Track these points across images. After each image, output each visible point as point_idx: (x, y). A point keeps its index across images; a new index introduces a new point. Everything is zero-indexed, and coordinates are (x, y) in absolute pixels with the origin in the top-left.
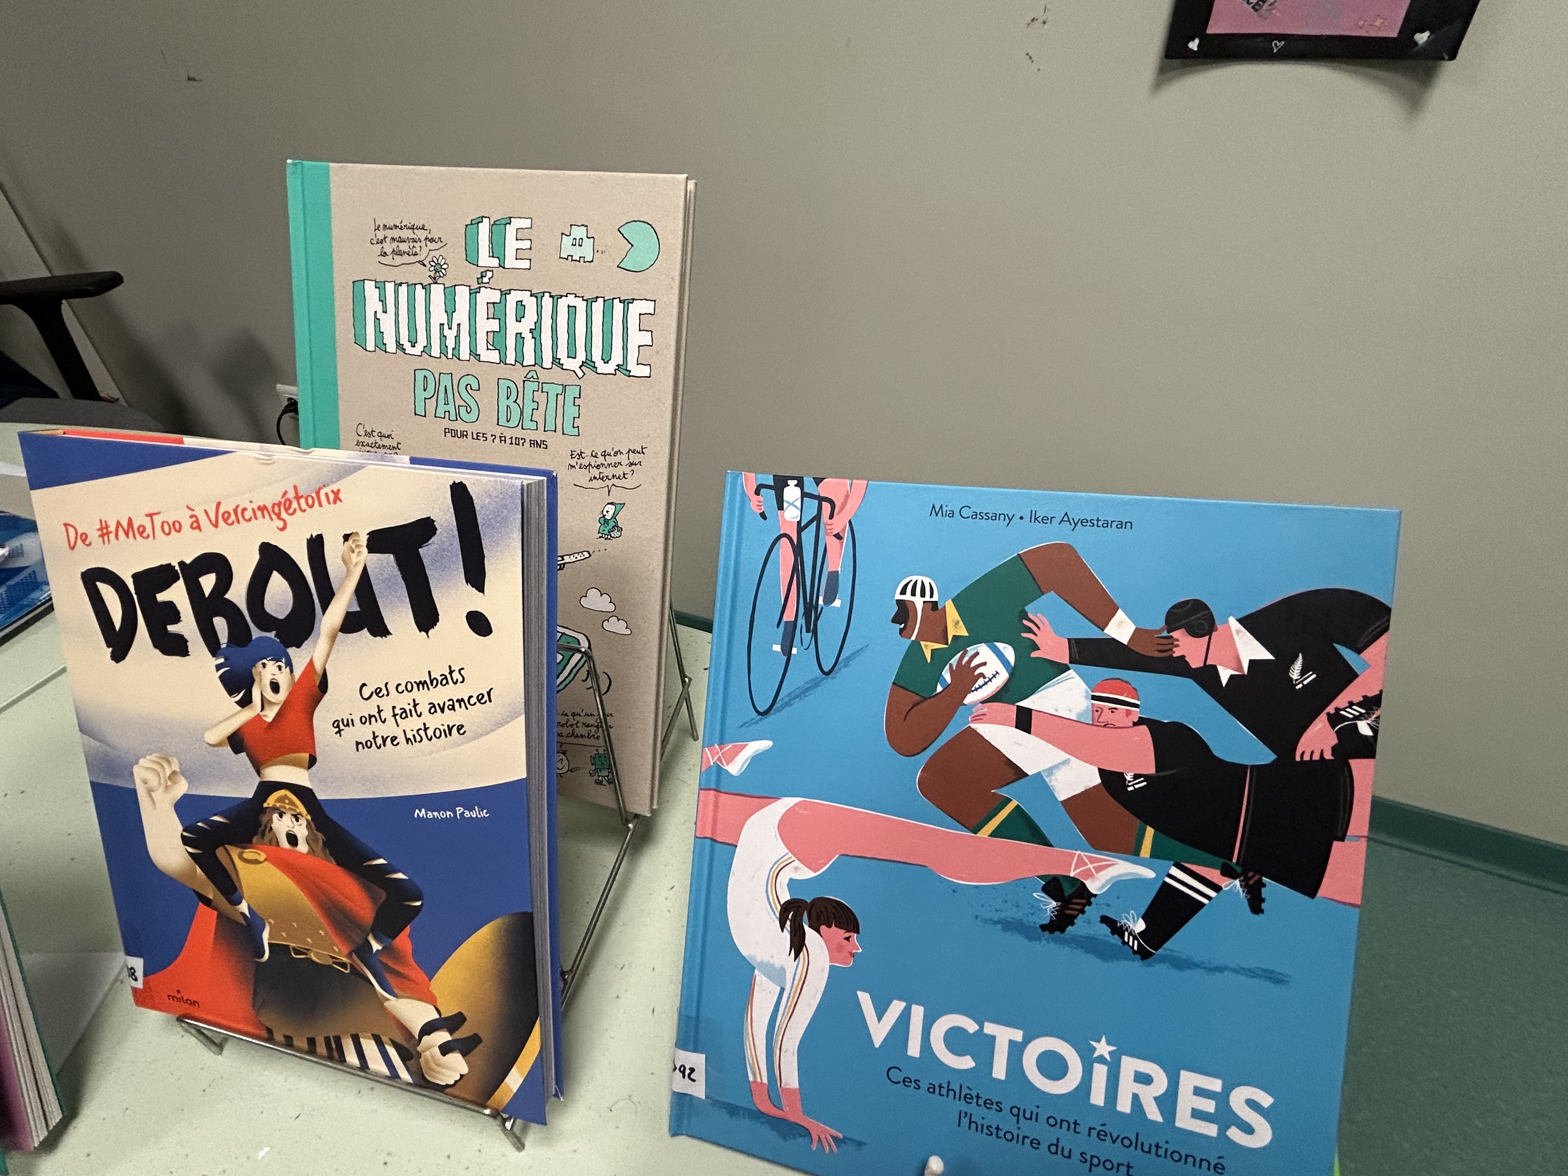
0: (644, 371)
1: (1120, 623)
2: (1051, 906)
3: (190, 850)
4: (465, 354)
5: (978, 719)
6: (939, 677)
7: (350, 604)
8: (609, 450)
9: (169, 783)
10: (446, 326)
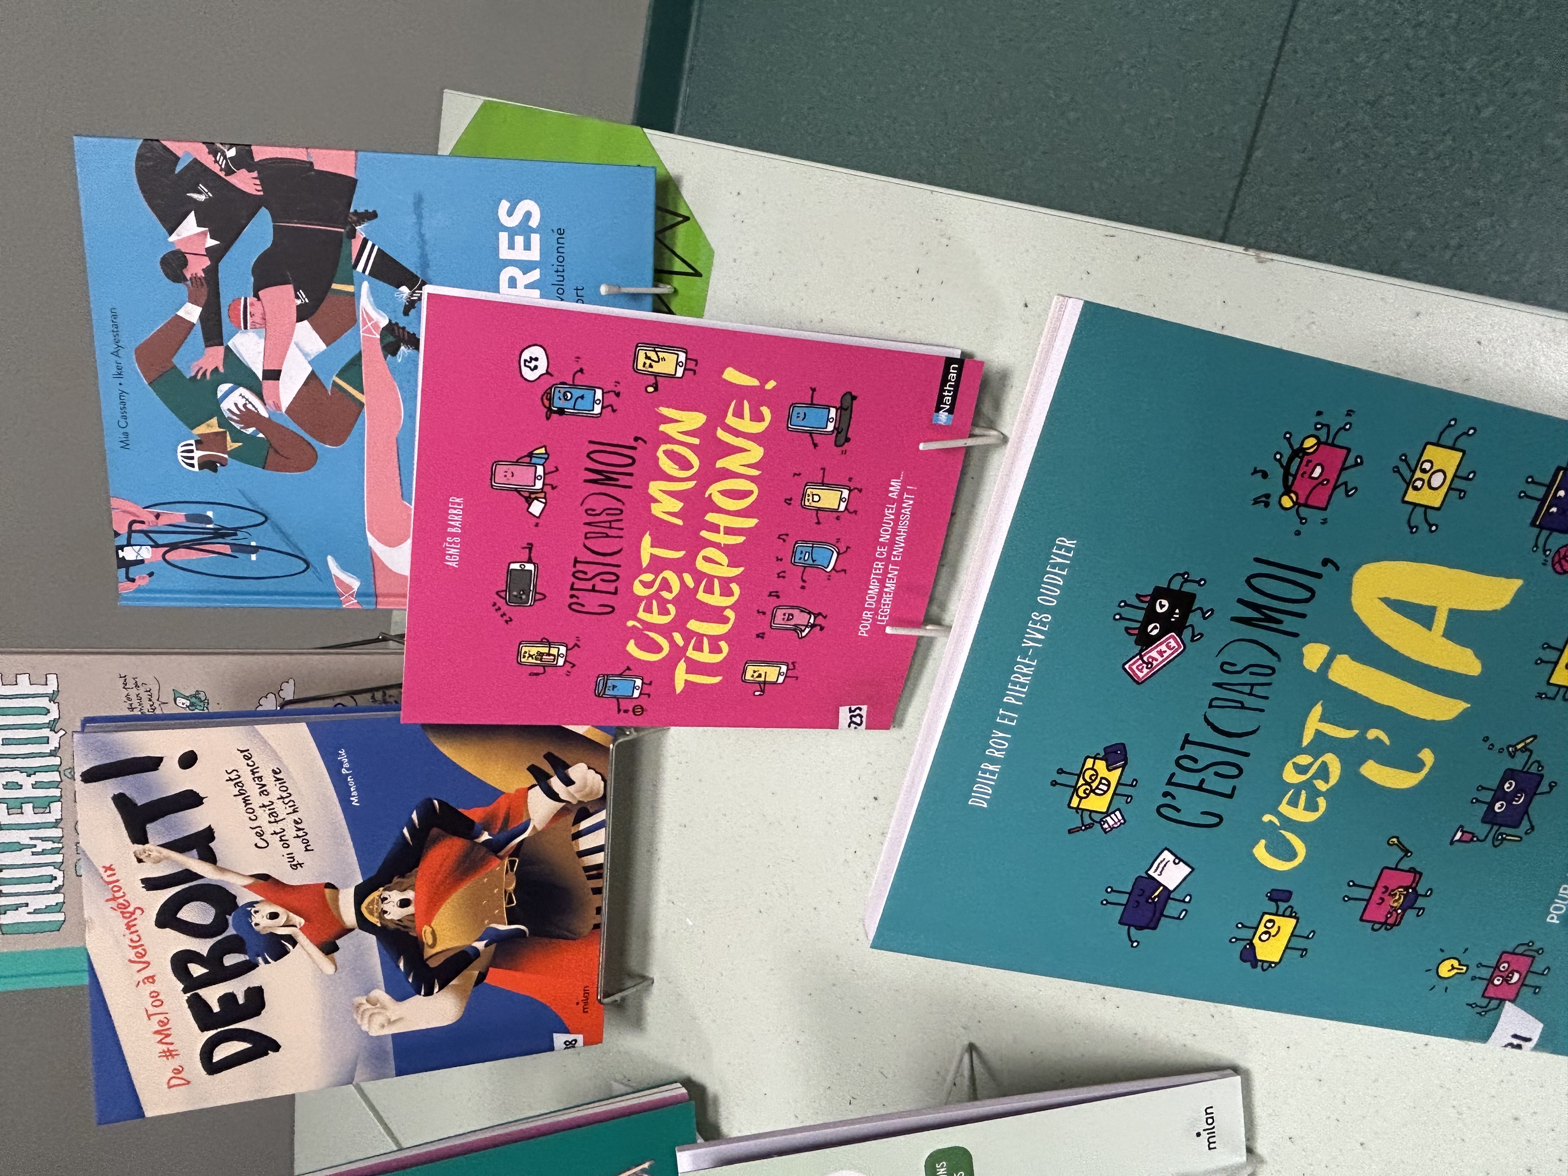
0: (52, 679)
1: (187, 313)
2: (405, 350)
3: (436, 990)
4: (56, 833)
5: (278, 407)
6: (252, 437)
7: (193, 857)
8: (127, 705)
9: (378, 1005)
10: (34, 850)
